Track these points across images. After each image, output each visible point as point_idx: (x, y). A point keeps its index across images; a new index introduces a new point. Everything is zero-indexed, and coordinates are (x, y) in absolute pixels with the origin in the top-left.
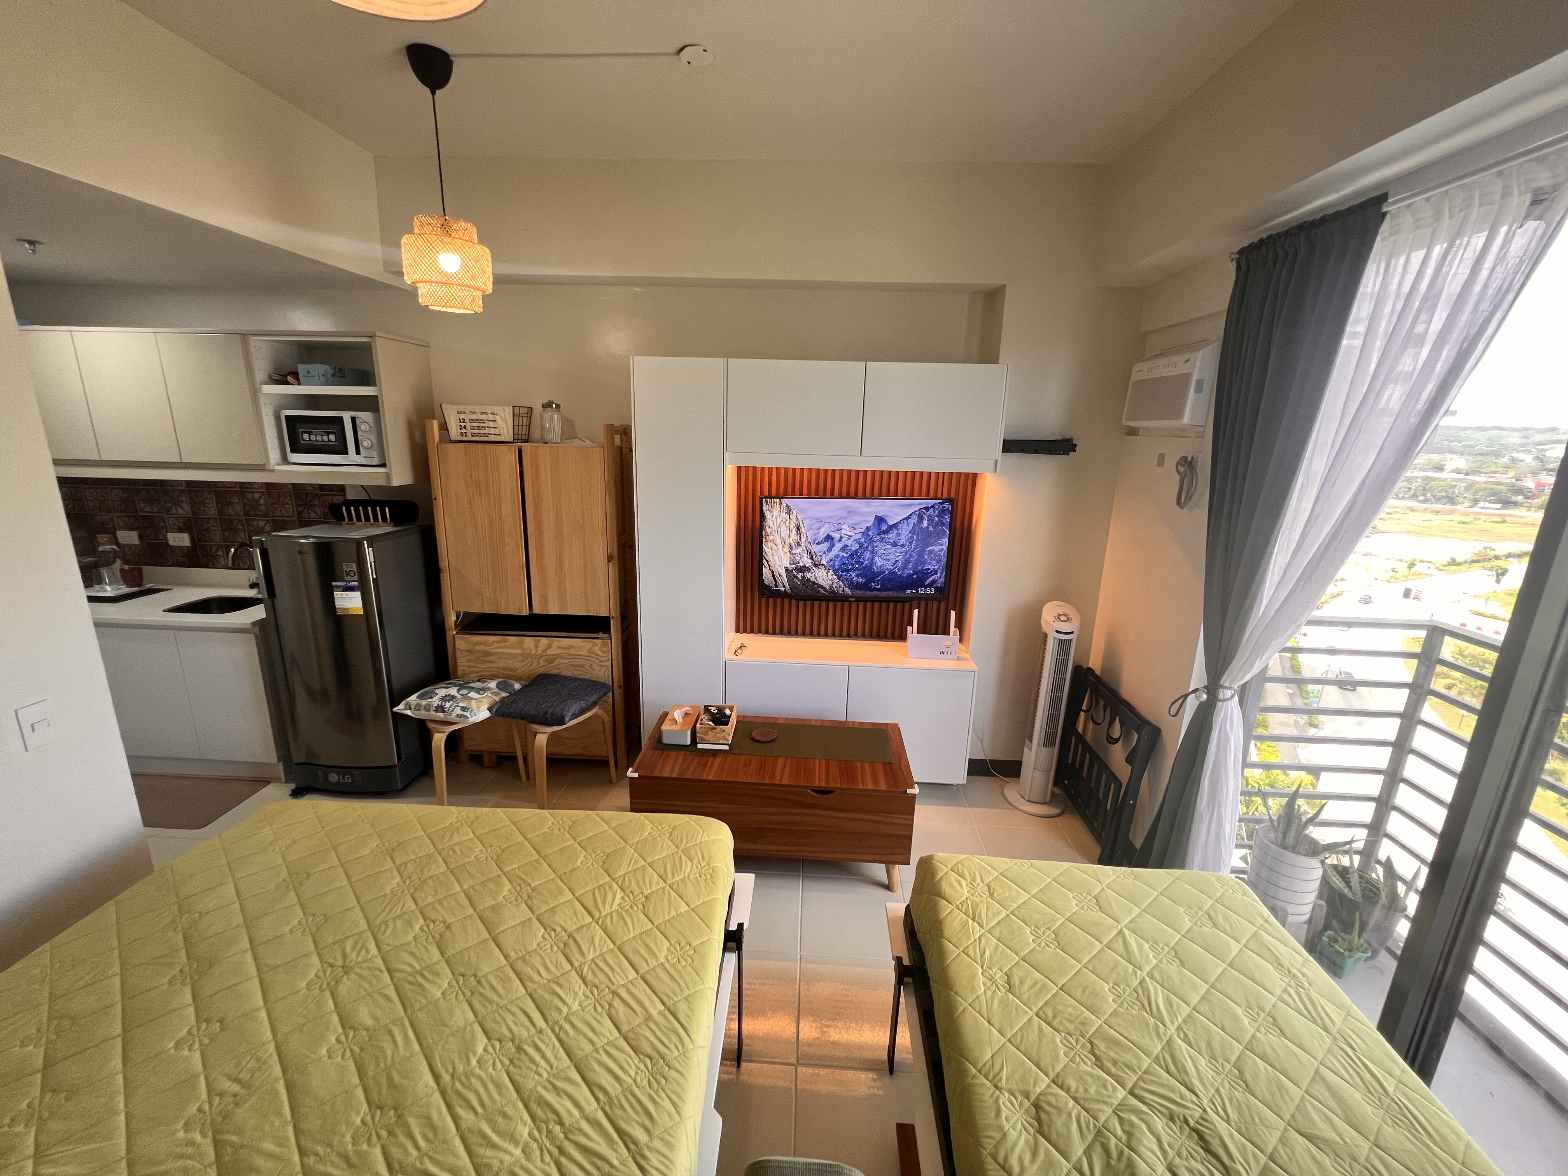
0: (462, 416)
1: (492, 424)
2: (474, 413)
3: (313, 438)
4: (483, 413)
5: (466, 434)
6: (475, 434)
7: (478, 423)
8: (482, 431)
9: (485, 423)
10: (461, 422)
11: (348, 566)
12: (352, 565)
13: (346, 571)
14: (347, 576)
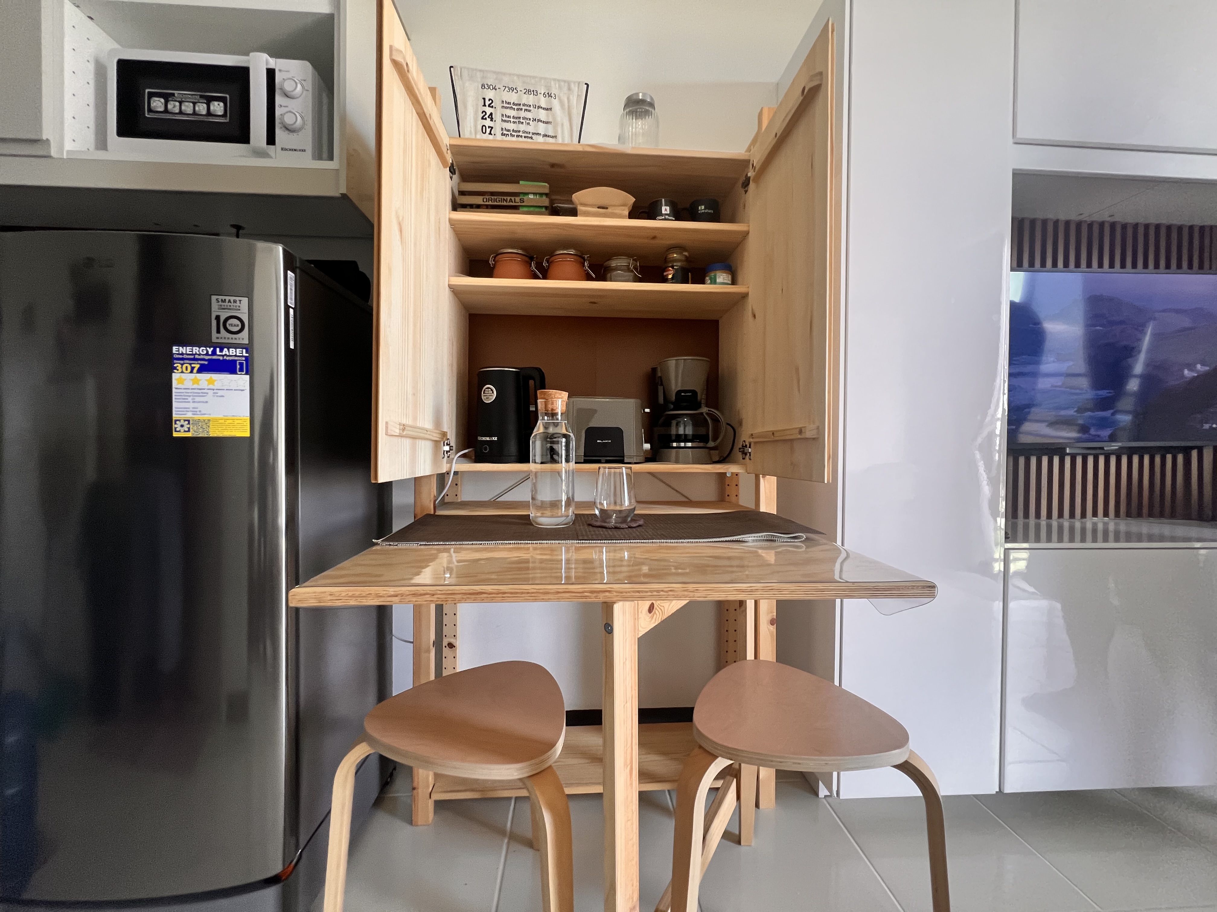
1: (542, 115)
2: (512, 89)
3: (173, 106)
4: (528, 92)
5: (491, 131)
6: (508, 131)
7: (518, 109)
8: (522, 127)
9: (529, 111)
10: (485, 105)
11: (226, 304)
12: (238, 302)
13: (218, 318)
14: (218, 331)
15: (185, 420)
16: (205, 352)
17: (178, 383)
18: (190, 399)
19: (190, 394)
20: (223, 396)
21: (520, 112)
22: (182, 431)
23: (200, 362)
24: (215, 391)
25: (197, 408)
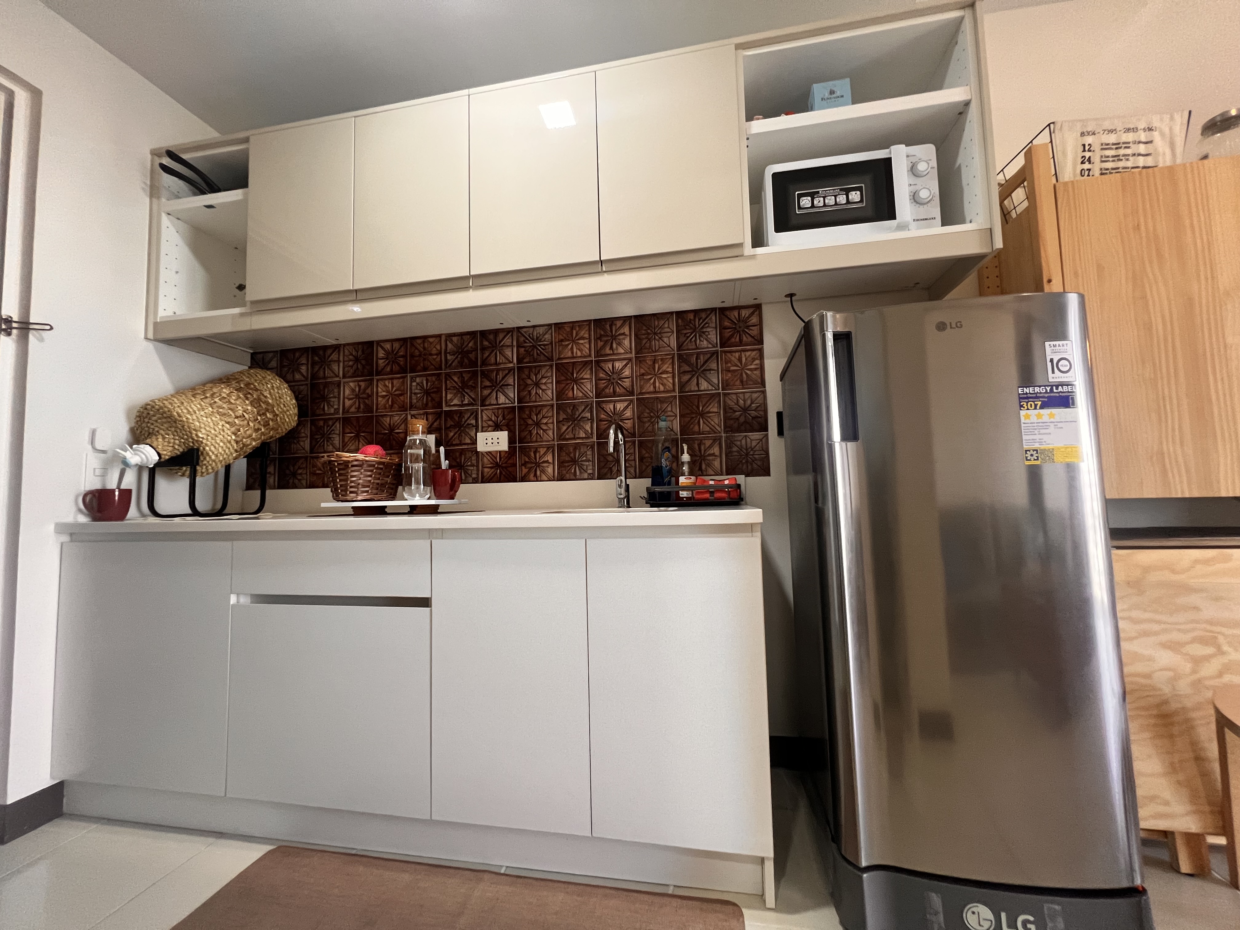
0: (1089, 140)
1: (1142, 149)
2: (1111, 131)
3: (819, 202)
4: (1128, 130)
5: (1089, 172)
6: (1107, 169)
7: (1116, 148)
8: (1121, 164)
9: (1129, 147)
10: (1084, 151)
11: (1057, 348)
12: (1065, 345)
13: (1052, 361)
14: (1053, 372)
15: (1034, 450)
16: (1044, 391)
17: (1025, 419)
18: (1036, 432)
19: (1035, 428)
20: (1062, 428)
21: (1120, 150)
22: (1032, 459)
23: (1041, 399)
24: (1056, 424)
25: (1042, 439)
